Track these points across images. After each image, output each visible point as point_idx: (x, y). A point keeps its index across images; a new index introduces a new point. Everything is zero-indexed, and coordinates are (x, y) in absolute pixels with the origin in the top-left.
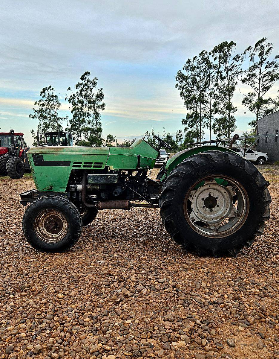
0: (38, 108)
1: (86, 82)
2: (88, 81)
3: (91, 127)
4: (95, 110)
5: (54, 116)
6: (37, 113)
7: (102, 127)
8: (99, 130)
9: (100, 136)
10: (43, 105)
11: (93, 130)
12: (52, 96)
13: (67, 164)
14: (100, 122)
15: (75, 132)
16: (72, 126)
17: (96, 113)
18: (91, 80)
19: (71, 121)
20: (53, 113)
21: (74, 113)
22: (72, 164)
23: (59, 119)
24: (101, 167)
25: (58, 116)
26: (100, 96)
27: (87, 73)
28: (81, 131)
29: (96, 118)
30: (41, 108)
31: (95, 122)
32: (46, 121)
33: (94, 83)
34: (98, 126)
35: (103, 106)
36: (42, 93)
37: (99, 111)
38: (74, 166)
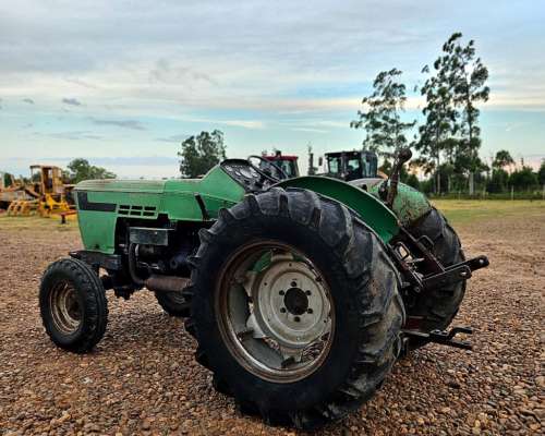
0: (367, 109)
1: (454, 52)
2: (458, 50)
3: (458, 137)
4: (469, 104)
5: (393, 121)
6: (364, 119)
7: (480, 137)
8: (475, 143)
9: (476, 154)
10: (377, 103)
11: (462, 144)
12: (395, 86)
13: (110, 208)
14: (478, 125)
15: (429, 148)
16: (423, 137)
17: (470, 110)
18: (464, 47)
19: (421, 129)
20: (392, 116)
21: (428, 113)
22: (118, 209)
23: (400, 126)
24: (152, 214)
25: (401, 121)
26: (480, 75)
27: (455, 36)
28: (441, 146)
29: (470, 120)
30: (372, 109)
31: (467, 127)
32: (379, 132)
33: (469, 52)
34: (473, 135)
35: (484, 95)
36: (377, 82)
37: (477, 104)
38: (120, 212)
